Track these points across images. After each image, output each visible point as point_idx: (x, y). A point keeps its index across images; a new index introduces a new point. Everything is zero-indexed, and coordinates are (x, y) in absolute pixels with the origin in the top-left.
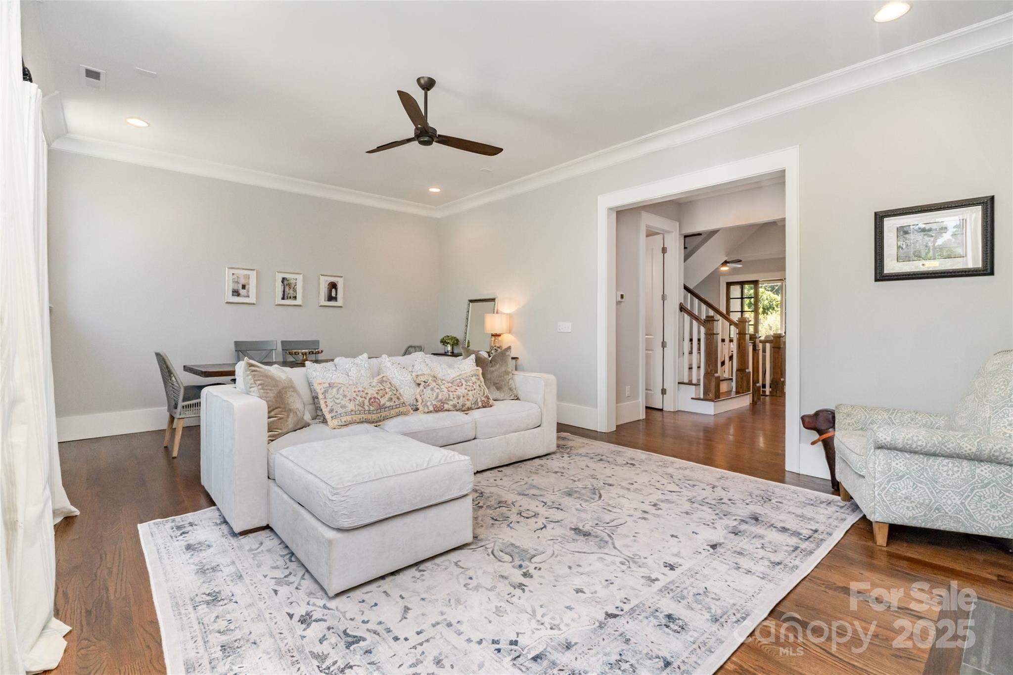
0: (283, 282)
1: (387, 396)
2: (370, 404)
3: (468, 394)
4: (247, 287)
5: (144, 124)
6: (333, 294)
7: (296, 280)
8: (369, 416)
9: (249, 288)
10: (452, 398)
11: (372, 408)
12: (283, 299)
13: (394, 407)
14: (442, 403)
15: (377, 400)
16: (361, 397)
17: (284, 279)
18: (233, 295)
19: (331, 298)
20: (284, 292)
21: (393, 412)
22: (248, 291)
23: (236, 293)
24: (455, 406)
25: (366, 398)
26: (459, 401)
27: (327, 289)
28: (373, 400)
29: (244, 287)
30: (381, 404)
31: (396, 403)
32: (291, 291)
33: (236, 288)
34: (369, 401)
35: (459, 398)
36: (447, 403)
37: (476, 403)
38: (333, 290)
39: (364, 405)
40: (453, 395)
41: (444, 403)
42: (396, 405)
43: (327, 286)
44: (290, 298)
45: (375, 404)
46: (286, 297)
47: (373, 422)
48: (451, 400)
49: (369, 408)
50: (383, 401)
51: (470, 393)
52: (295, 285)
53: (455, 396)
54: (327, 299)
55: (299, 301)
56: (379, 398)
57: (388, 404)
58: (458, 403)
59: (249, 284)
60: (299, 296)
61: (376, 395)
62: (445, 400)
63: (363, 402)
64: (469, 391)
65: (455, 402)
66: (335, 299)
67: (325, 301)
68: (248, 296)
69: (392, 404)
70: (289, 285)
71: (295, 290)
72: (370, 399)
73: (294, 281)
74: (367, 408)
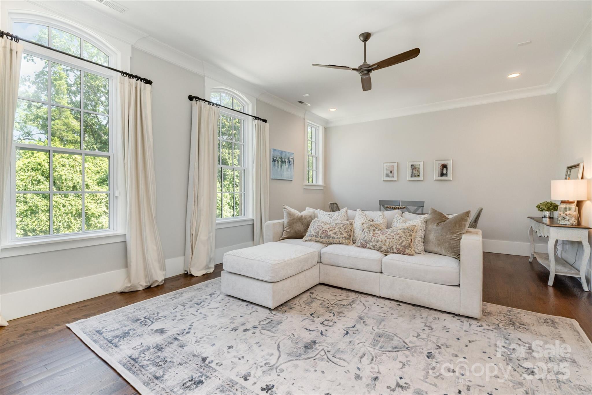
0: (411, 167)
1: (334, 231)
2: (322, 234)
3: (386, 241)
4: (392, 172)
5: (335, 110)
6: (445, 172)
7: (419, 165)
8: (321, 240)
9: (393, 172)
10: (372, 241)
11: (322, 236)
12: (412, 177)
13: (336, 238)
14: (366, 242)
15: (327, 232)
16: (319, 229)
17: (412, 165)
18: (386, 177)
19: (442, 174)
20: (412, 173)
21: (335, 241)
22: (393, 174)
23: (387, 175)
24: (374, 246)
25: (321, 230)
26: (377, 244)
27: (440, 169)
28: (324, 232)
29: (391, 172)
30: (328, 234)
31: (338, 236)
32: (416, 172)
33: (387, 173)
34: (322, 232)
35: (378, 242)
36: (369, 243)
37: (391, 248)
38: (445, 169)
39: (318, 233)
40: (375, 239)
41: (367, 243)
42: (337, 237)
43: (440, 167)
44: (416, 176)
45: (325, 234)
46: (413, 176)
47: (325, 244)
48: (372, 242)
49: (321, 235)
50: (330, 233)
51: (388, 240)
52: (419, 168)
53: (375, 240)
54: (440, 175)
55: (421, 178)
56: (328, 231)
57: (332, 235)
58: (376, 245)
59: (393, 170)
60: (421, 174)
61: (327, 230)
62: (368, 241)
63: (319, 232)
64: (388, 239)
65: (374, 244)
66: (446, 175)
67: (438, 176)
68: (393, 177)
69: (335, 236)
70: (415, 168)
71: (419, 172)
72: (324, 231)
73: (418, 166)
74: (319, 235)
